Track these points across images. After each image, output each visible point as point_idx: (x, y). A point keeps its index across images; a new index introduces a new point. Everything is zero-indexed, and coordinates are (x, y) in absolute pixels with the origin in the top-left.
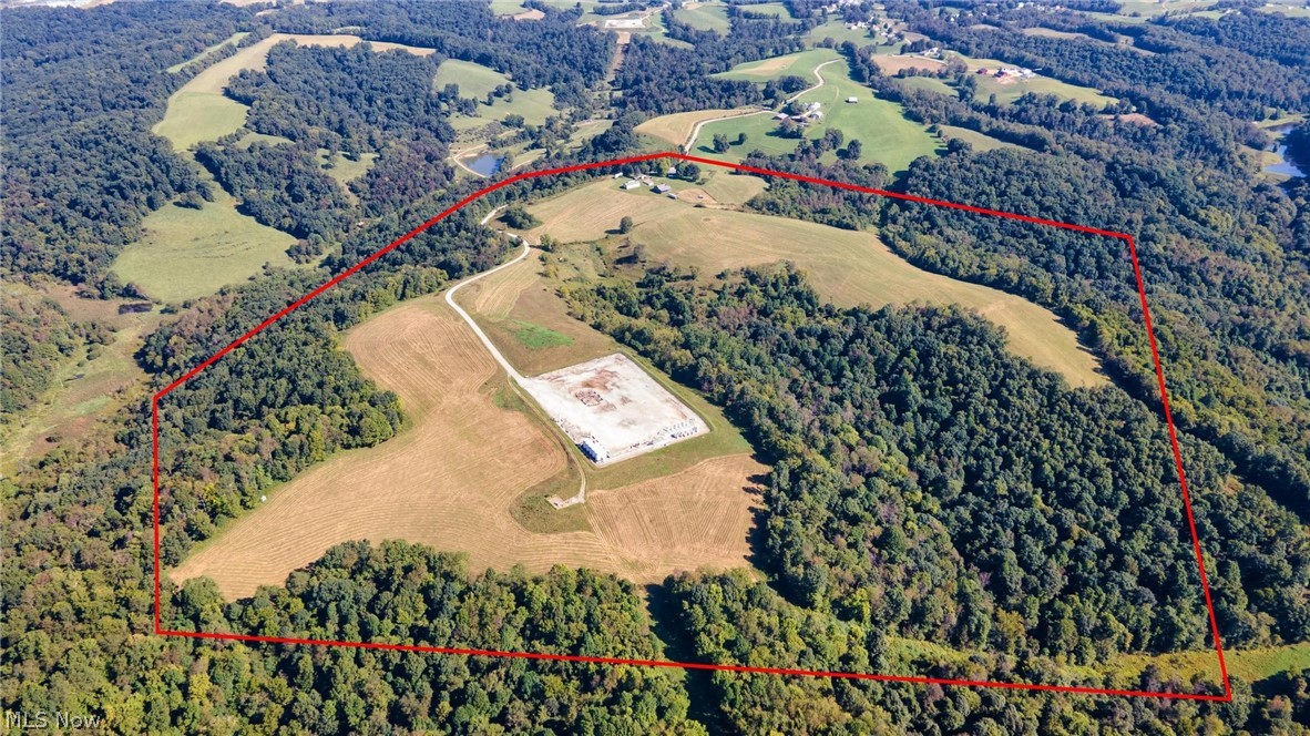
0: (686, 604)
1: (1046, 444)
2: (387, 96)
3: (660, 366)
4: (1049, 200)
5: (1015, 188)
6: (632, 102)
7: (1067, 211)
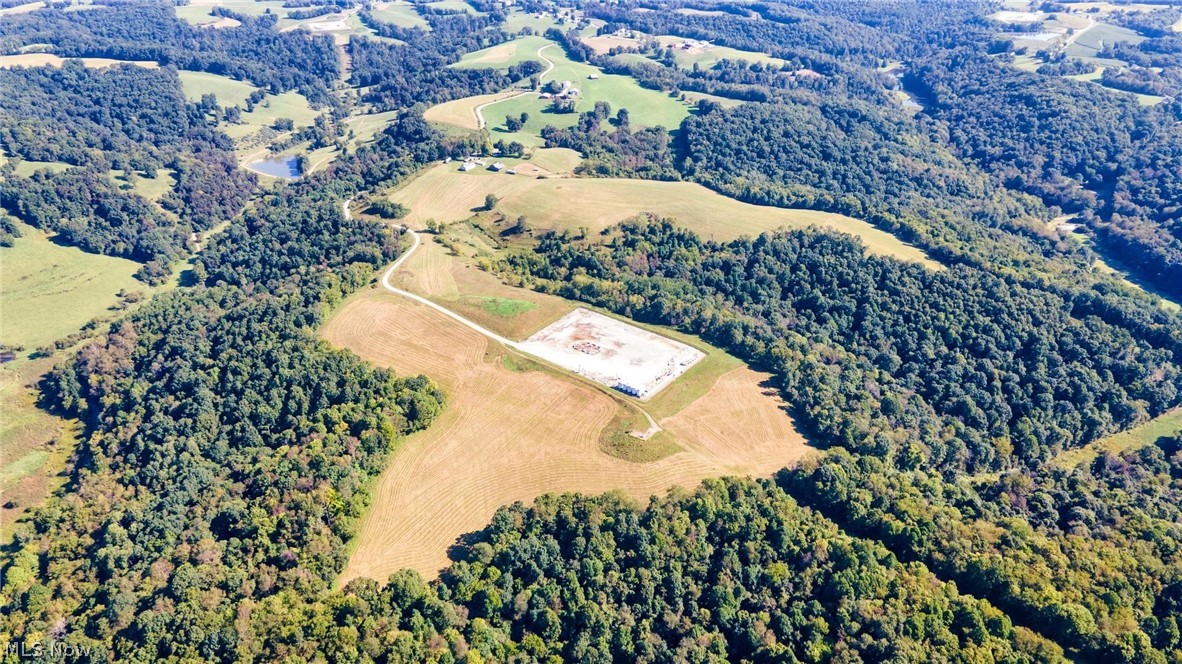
0: (820, 485)
1: (942, 315)
2: (139, 112)
3: (621, 312)
4: (806, 140)
5: (776, 134)
6: (387, 96)
7: (821, 145)
